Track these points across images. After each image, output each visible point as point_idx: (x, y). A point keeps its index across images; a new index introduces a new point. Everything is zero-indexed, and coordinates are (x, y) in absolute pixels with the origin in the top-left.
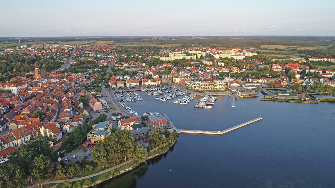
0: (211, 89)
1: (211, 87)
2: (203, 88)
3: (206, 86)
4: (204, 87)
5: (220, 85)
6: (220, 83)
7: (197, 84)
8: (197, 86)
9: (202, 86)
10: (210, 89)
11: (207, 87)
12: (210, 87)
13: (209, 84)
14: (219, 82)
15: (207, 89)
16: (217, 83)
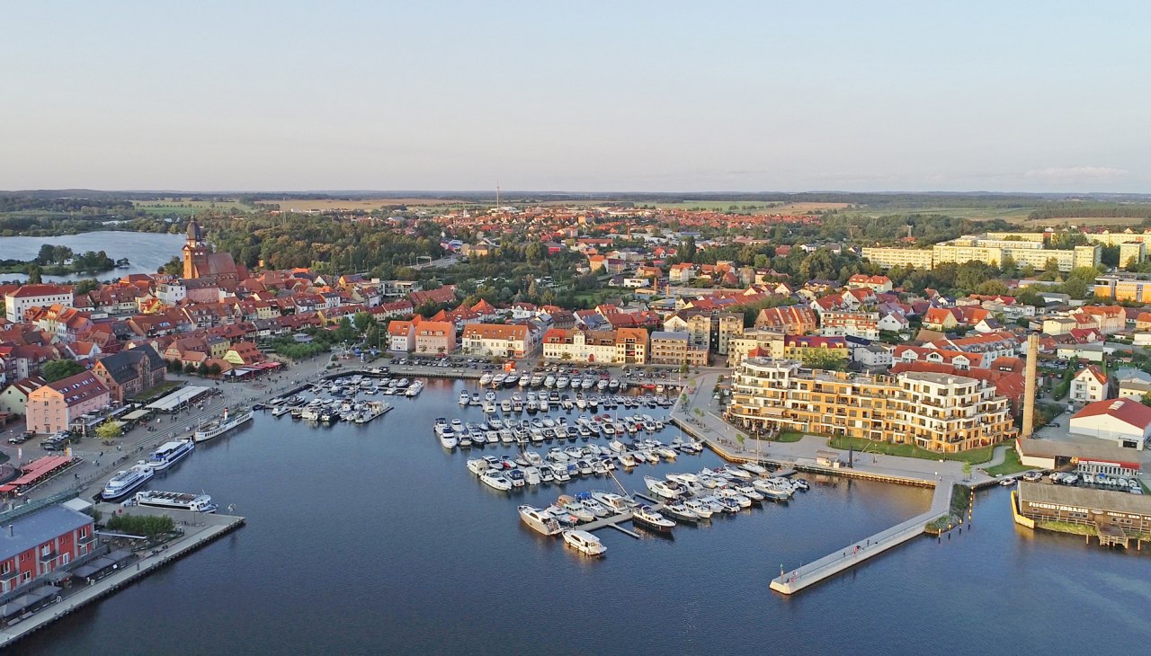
0: (859, 424)
1: (860, 412)
2: (799, 413)
3: (823, 405)
4: (810, 407)
5: (930, 409)
6: (933, 395)
7: (761, 381)
8: (761, 391)
9: (796, 396)
10: (852, 424)
11: (829, 410)
12: (853, 414)
13: (849, 391)
14: (923, 383)
15: (828, 420)
16: (911, 392)
